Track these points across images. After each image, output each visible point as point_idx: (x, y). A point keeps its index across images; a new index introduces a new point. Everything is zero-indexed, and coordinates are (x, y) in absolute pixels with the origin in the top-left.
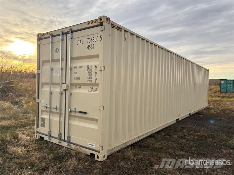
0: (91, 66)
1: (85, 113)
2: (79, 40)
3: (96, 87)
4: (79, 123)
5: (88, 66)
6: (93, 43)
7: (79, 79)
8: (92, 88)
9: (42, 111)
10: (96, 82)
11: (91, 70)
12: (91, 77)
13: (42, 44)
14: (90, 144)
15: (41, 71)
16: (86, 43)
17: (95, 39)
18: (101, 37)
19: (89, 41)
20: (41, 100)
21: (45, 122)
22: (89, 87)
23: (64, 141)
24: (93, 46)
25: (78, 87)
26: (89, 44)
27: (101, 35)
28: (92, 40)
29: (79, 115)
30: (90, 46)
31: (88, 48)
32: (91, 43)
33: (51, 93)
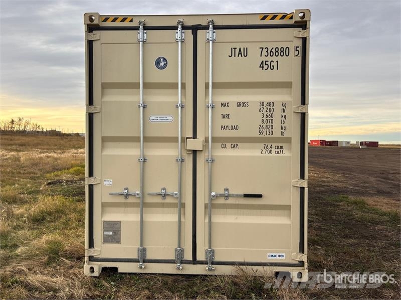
0: (270, 104)
1: (260, 196)
2: (235, 49)
3: (279, 145)
4: (237, 218)
5: (262, 104)
6: (274, 58)
7: (235, 128)
8: (269, 146)
9: (104, 205)
10: (283, 134)
11: (272, 110)
12: (271, 124)
13: (103, 41)
14: (272, 256)
15: (101, 109)
16: (255, 57)
17: (281, 51)
18: (298, 49)
19: (264, 53)
20: (100, 180)
21: (119, 231)
22: (262, 145)
23: (194, 264)
24: (274, 64)
25: (228, 145)
26: (264, 59)
27: (297, 45)
28: (271, 51)
29: (237, 203)
30: (268, 63)
31: (263, 67)
32: (269, 59)
33: (145, 160)
